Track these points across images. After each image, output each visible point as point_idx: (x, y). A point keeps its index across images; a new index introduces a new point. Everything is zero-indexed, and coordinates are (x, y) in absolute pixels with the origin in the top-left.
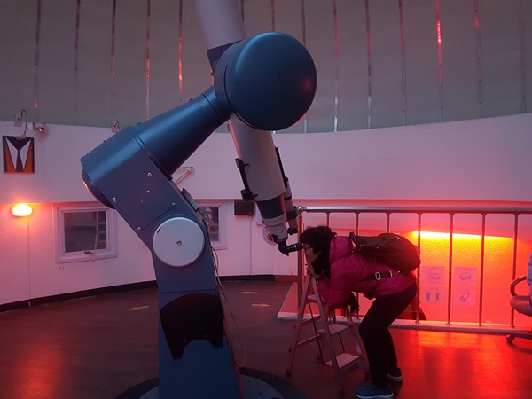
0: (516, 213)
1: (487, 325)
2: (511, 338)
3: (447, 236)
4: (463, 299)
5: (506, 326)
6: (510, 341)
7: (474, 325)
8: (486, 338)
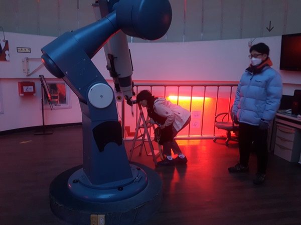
0: (218, 86)
1: (204, 136)
2: (215, 140)
3: (189, 98)
4: (195, 125)
5: (212, 136)
6: (214, 141)
7: (199, 136)
8: (204, 141)
